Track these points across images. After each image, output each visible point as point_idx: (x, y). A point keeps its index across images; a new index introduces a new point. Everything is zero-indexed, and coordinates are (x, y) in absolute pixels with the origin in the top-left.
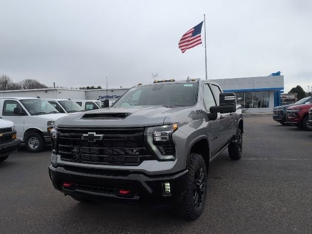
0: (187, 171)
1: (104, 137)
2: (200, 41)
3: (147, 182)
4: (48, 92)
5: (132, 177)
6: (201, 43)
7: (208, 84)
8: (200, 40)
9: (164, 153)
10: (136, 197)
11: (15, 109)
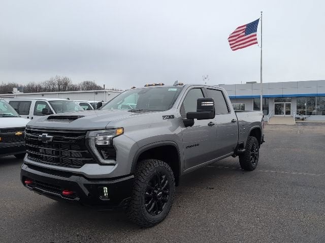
0: (133, 176)
1: (54, 139)
2: (255, 41)
3: (85, 185)
4: (99, 94)
5: (73, 179)
6: (257, 43)
7: (201, 88)
8: (256, 39)
9: (106, 157)
10: (77, 199)
11: (43, 109)
